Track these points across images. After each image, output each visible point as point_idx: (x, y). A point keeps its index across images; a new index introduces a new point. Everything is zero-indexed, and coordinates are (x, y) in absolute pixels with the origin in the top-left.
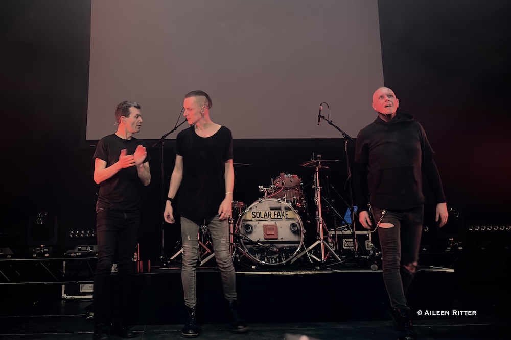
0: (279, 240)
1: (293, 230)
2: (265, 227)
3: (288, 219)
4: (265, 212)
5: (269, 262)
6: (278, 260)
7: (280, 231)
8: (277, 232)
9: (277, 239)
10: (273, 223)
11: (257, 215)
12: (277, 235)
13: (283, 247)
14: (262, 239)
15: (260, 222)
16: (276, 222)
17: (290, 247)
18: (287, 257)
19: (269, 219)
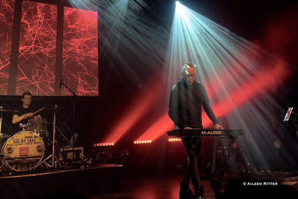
0: (29, 156)
1: (38, 149)
2: (21, 149)
3: (35, 143)
4: (22, 140)
5: (21, 170)
6: (27, 168)
7: (30, 150)
8: (28, 152)
9: (27, 155)
10: (26, 146)
11: (16, 142)
12: (28, 153)
13: (31, 160)
14: (18, 156)
15: (18, 146)
16: (28, 145)
17: (35, 160)
18: (33, 166)
19: (24, 143)
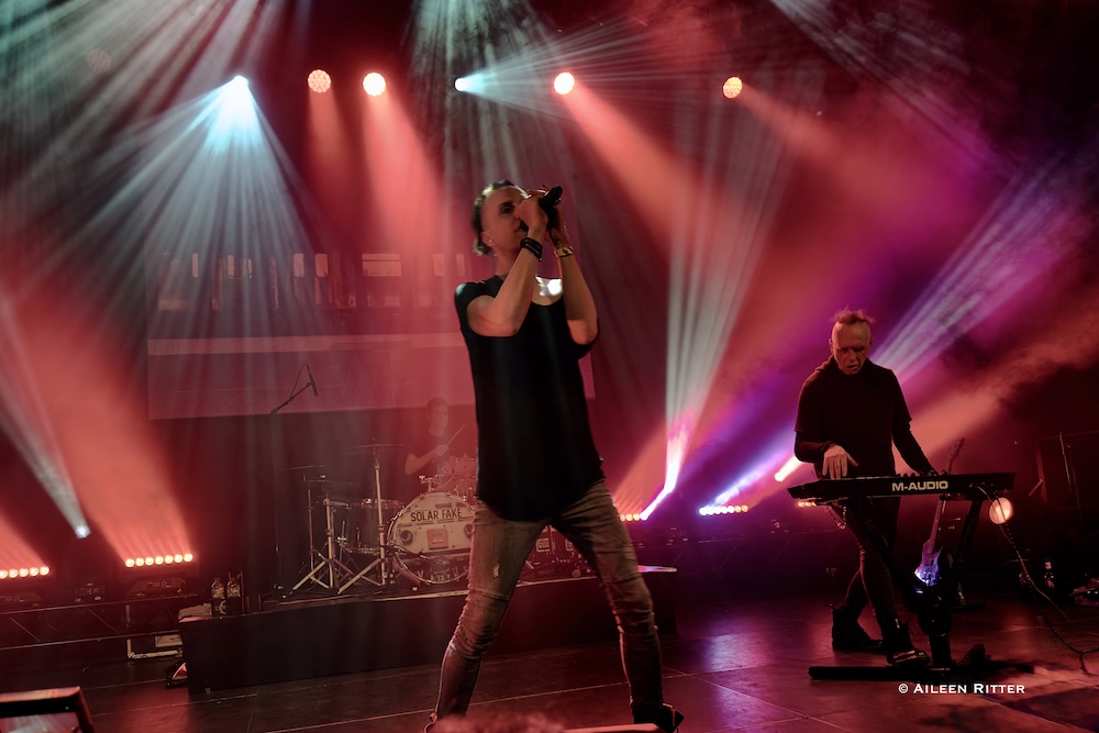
0: (450, 548)
2: (431, 534)
3: (461, 519)
4: (430, 512)
5: (437, 580)
6: (449, 576)
7: (451, 536)
8: (446, 539)
9: (447, 548)
10: (441, 526)
11: (418, 517)
12: (447, 542)
13: (456, 558)
14: (426, 550)
15: (423, 527)
16: (445, 524)
17: (461, 557)
19: (435, 521)
